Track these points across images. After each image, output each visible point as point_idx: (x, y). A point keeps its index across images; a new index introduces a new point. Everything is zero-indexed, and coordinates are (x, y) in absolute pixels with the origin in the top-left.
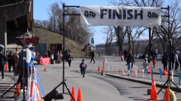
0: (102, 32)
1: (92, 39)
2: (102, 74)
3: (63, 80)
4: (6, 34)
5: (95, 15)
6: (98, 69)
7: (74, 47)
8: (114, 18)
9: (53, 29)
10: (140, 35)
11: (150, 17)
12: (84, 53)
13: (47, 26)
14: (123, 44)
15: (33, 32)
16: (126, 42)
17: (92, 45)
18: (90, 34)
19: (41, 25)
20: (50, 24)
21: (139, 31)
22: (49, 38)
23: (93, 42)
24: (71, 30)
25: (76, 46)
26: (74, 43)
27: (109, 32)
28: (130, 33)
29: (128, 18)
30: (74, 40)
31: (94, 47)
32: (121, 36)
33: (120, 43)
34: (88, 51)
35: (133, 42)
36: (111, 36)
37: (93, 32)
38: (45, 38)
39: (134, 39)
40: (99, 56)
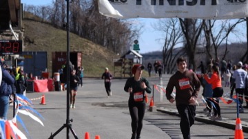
0: (155, 28)
1: (136, 42)
2: (151, 110)
3: (68, 120)
7: (101, 58)
8: (162, 3)
9: (60, 24)
10: (229, 32)
12: (120, 68)
13: (48, 16)
14: (196, 51)
15: (20, 28)
16: (201, 46)
17: (135, 54)
18: (132, 33)
19: (37, 14)
20: (53, 13)
21: (227, 25)
22: (53, 40)
23: (137, 48)
24: (95, 25)
25: (106, 55)
26: (101, 50)
27: (169, 27)
28: (210, 30)
29: (189, 4)
30: (101, 43)
31: (139, 58)
32: (192, 36)
33: (190, 48)
34: (127, 66)
35: (216, 47)
36: (173, 36)
37: (138, 28)
38: (45, 40)
39: (218, 42)
40: (150, 74)
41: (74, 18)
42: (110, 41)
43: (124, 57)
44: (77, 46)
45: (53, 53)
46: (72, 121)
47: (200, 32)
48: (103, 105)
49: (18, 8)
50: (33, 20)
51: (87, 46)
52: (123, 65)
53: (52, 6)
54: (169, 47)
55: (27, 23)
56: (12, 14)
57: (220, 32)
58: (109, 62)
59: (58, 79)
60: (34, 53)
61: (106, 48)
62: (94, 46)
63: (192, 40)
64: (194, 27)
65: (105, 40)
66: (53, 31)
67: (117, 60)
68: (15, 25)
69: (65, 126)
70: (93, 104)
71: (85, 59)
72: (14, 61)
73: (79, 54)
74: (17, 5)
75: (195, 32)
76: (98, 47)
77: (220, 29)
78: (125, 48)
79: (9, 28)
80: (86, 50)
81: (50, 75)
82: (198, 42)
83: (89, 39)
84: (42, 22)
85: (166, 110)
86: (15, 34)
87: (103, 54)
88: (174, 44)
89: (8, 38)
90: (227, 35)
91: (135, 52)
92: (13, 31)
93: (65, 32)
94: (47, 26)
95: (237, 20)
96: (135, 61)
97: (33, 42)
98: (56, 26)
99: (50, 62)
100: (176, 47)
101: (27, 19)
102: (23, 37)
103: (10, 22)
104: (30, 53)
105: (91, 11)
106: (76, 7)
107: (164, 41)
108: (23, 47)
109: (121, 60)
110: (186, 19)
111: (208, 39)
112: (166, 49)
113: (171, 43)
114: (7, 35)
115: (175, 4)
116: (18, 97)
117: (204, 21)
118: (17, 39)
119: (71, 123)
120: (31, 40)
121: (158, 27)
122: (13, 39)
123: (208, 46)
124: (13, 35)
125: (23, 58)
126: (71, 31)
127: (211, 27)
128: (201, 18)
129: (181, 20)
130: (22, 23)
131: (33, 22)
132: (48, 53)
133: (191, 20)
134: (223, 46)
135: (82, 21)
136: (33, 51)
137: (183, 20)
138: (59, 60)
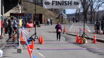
1: (64, 10)
7: (51, 16)
12: (58, 20)
15: (22, 5)
17: (64, 15)
25: (53, 15)
31: (65, 16)
32: (86, 8)
33: (85, 13)
34: (61, 19)
35: (94, 12)
38: (31, 9)
40: (69, 22)
43: (60, 16)
44: (43, 11)
45: (34, 14)
48: (50, 32)
51: (46, 11)
52: (59, 19)
55: (25, 3)
58: (54, 18)
60: (27, 14)
62: (49, 11)
67: (57, 17)
68: (20, 3)
70: (46, 32)
71: (45, 16)
73: (43, 15)
75: (87, 6)
79: (17, 4)
80: (46, 13)
81: (33, 22)
84: (30, 2)
86: (20, 7)
88: (80, 11)
89: (18, 8)
90: (98, 8)
92: (19, 6)
97: (26, 10)
99: (33, 18)
100: (80, 12)
102: (23, 8)
103: (18, 2)
108: (23, 12)
109: (58, 17)
112: (77, 13)
114: (17, 7)
120: (26, 9)
122: (19, 8)
123: (91, 12)
124: (19, 7)
126: (41, 6)
127: (93, 5)
130: (22, 3)
131: (27, 2)
132: (32, 14)
134: (97, 12)
136: (26, 13)
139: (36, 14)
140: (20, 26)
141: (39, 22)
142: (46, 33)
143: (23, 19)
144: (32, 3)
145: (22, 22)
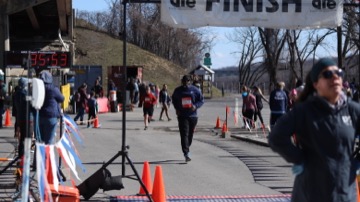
1: (208, 55)
2: (223, 136)
3: (123, 147)
4: (8, 42)
5: (194, 2)
6: (215, 125)
7: (165, 73)
8: (236, 9)
9: (117, 32)
10: (317, 45)
11: (318, 7)
13: (104, 24)
14: (279, 67)
15: (71, 38)
16: (284, 61)
17: (205, 70)
18: (202, 44)
19: (91, 21)
20: (110, 20)
21: (315, 37)
22: (109, 52)
23: (208, 62)
24: (159, 35)
25: (172, 71)
26: (166, 65)
27: (246, 38)
28: (295, 42)
29: (269, 10)
30: (166, 56)
31: (211, 74)
32: (273, 49)
33: (271, 63)
35: (302, 63)
36: (252, 49)
37: (210, 39)
38: (100, 52)
39: (304, 57)
40: (223, 93)
41: (134, 26)
42: (177, 54)
43: (193, 73)
44: (137, 59)
45: (108, 67)
46: (128, 147)
47: (283, 44)
48: (167, 129)
49: (69, 14)
50: (86, 28)
51: (149, 59)
53: (109, 12)
54: (247, 61)
55: (80, 31)
56: (62, 21)
57: (307, 45)
58: (175, 79)
59: (115, 98)
60: (87, 67)
61: (171, 63)
62: (157, 59)
63: (274, 54)
64: (276, 39)
65: (171, 53)
66: (110, 41)
68: (66, 34)
69: (120, 154)
70: (155, 129)
71: (146, 74)
72: (64, 77)
73: (140, 69)
74: (68, 10)
75: (277, 44)
76: (163, 60)
77: (306, 41)
78: (194, 62)
79: (57, 37)
81: (106, 92)
82: (280, 57)
83: (151, 51)
84: (97, 31)
85: (242, 136)
86: (64, 44)
87: (168, 68)
88: (252, 59)
89: (57, 49)
90: (315, 48)
91: (206, 67)
92: (62, 41)
93: (122, 43)
94: (103, 35)
95: (326, 31)
96: (206, 77)
97: (85, 55)
98: (113, 36)
99: (106, 79)
100: (253, 62)
101: (79, 27)
102: (74, 48)
103: (59, 31)
104: (82, 67)
105: (154, 18)
106: (137, 13)
107: (240, 55)
108: (75, 61)
110: (267, 29)
111: (292, 53)
112: (243, 64)
113: (249, 57)
114: (56, 46)
115: (251, 10)
116: (65, 119)
117: (288, 31)
118: (67, 50)
119: (127, 150)
120: (83, 51)
121: (233, 38)
122: (63, 50)
123: (292, 61)
124: (62, 46)
125: (73, 73)
126: (131, 42)
127: (296, 39)
128: (284, 28)
129: (260, 29)
130: (73, 32)
131: (86, 31)
132: (104, 68)
133: (272, 30)
134: (309, 61)
135: (143, 30)
136: (85, 64)
137: (263, 29)
138: (116, 75)
139: (117, 67)
140: (62, 107)
141: (128, 93)
142: (155, 131)
143: (73, 85)
144: (102, 32)
145: (71, 93)
